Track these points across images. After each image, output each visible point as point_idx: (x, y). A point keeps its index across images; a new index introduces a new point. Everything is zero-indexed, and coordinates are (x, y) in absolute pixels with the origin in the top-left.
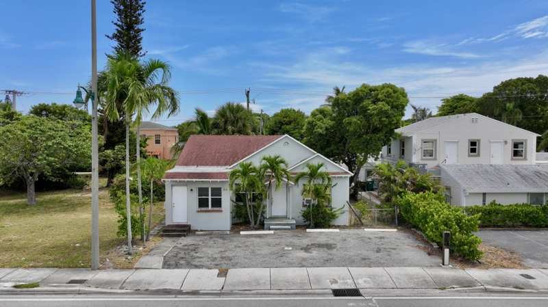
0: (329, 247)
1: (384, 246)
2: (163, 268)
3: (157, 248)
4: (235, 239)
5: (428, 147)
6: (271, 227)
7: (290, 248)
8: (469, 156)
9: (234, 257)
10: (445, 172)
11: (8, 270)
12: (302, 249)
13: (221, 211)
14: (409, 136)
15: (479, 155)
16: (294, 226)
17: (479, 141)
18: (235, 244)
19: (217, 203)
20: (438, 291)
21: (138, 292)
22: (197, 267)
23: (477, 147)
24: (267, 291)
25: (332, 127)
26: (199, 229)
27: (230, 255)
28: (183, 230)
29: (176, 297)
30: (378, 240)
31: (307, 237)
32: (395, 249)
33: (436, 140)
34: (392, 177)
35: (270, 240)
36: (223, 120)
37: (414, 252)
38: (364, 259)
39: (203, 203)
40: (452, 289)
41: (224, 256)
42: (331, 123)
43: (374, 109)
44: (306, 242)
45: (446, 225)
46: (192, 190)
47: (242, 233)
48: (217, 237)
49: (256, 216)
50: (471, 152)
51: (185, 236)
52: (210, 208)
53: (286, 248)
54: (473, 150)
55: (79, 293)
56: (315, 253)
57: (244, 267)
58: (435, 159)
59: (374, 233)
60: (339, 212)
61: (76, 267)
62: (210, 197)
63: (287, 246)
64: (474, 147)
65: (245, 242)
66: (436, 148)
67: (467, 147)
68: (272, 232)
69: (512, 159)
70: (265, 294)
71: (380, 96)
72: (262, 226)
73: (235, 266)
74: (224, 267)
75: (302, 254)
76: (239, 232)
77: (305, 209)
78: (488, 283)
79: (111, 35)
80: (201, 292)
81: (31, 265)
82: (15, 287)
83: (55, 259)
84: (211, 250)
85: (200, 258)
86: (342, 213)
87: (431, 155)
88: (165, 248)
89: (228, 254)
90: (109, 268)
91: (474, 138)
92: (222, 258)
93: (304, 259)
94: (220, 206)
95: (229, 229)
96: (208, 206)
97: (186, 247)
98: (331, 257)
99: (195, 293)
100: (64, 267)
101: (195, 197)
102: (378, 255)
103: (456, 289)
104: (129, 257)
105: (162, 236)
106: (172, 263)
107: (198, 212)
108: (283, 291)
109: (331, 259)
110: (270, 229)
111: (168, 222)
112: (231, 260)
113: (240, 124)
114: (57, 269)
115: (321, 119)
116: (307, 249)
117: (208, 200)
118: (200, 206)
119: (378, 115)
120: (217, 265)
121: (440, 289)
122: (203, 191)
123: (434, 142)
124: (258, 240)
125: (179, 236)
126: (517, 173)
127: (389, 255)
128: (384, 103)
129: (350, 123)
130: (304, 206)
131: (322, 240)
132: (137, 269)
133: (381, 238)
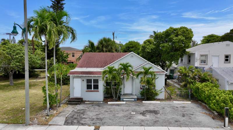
0: (155, 112)
1: (186, 112)
2: (64, 125)
3: (63, 111)
4: (105, 106)
5: (203, 58)
6: (124, 100)
7: (134, 113)
8: (225, 63)
9: (104, 118)
10: (215, 72)
12: (141, 114)
13: (98, 91)
14: (193, 53)
15: (230, 62)
16: (136, 99)
17: (230, 55)
18: (105, 109)
19: (96, 87)
22: (83, 124)
23: (229, 58)
25: (154, 49)
26: (87, 100)
27: (102, 117)
28: (79, 101)
30: (182, 109)
31: (143, 106)
32: (192, 115)
33: (207, 55)
34: (187, 74)
35: (124, 108)
36: (101, 45)
37: (204, 117)
38: (176, 121)
41: (98, 117)
42: (154, 47)
43: (176, 39)
44: (143, 109)
45: (224, 103)
46: (83, 80)
47: (109, 103)
48: (96, 105)
49: (116, 93)
51: (79, 104)
52: (93, 89)
53: (132, 113)
54: (227, 60)
56: (148, 117)
57: (109, 126)
58: (207, 65)
59: (179, 104)
60: (159, 92)
61: (18, 123)
62: (93, 84)
63: (133, 111)
64: (227, 58)
65: (110, 109)
66: (207, 59)
67: (223, 58)
68: (124, 103)
71: (179, 33)
72: (119, 99)
73: (103, 124)
74: (98, 125)
75: (141, 117)
76: (107, 102)
77: (142, 90)
79: (50, 6)
83: (9, 118)
84: (92, 113)
85: (86, 118)
86: (161, 93)
87: (205, 63)
88: (68, 112)
89: (101, 116)
90: (35, 124)
91: (227, 54)
92: (97, 119)
93: (142, 121)
94: (98, 88)
95: (102, 100)
96: (92, 89)
97: (79, 111)
98: (158, 119)
100: (11, 123)
101: (85, 84)
102: (184, 118)
104: (47, 118)
105: (68, 104)
106: (70, 121)
107: (87, 91)
109: (158, 121)
110: (123, 101)
111: (71, 97)
112: (102, 120)
113: (109, 47)
114: (7, 124)
115: (148, 45)
116: (143, 114)
118: (88, 88)
119: (178, 42)
120: (94, 123)
122: (89, 81)
123: (206, 56)
124: (117, 107)
125: (77, 104)
127: (190, 119)
128: (181, 36)
129: (163, 47)
130: (141, 89)
131: (151, 108)
132: (50, 125)
133: (183, 107)
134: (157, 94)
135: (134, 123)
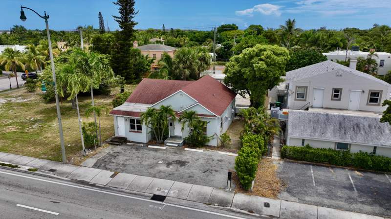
0: (183, 164)
1: (213, 168)
2: (92, 167)
4: (142, 150)
5: (301, 91)
6: (167, 144)
7: (162, 162)
8: (332, 99)
11: (32, 159)
12: (167, 164)
13: (141, 132)
15: (340, 100)
16: (180, 145)
17: (341, 89)
18: (139, 154)
19: (140, 128)
20: (205, 205)
21: (72, 181)
22: (106, 169)
24: (124, 190)
26: (131, 141)
27: (128, 163)
28: (122, 141)
29: (84, 187)
30: (217, 162)
31: (180, 154)
32: (217, 171)
33: (307, 87)
35: (158, 154)
38: (190, 177)
39: (132, 127)
40: (213, 206)
41: (125, 163)
44: (176, 158)
46: (126, 120)
47: (149, 146)
48: (134, 148)
50: (334, 97)
51: (120, 145)
52: (136, 130)
53: (160, 162)
54: (336, 96)
55: (50, 177)
56: (170, 168)
57: (127, 173)
58: (305, 100)
59: (222, 156)
60: (211, 138)
61: (58, 161)
63: (163, 160)
64: (337, 93)
65: (144, 154)
66: (306, 92)
67: (331, 93)
68: (164, 148)
69: (367, 104)
70: (122, 192)
72: (162, 144)
73: (124, 171)
74: (119, 171)
75: (163, 168)
78: (236, 206)
80: (97, 185)
81: (42, 157)
82: (29, 170)
83: (54, 155)
84: (123, 157)
85: (113, 163)
86: (213, 139)
87: (303, 98)
88: (103, 154)
90: (70, 163)
91: (337, 87)
92: (123, 164)
93: (160, 172)
94: (141, 129)
95: (146, 143)
96: (135, 129)
97: (114, 154)
98: (175, 172)
99: (94, 185)
100: (53, 160)
101: (128, 124)
102: (202, 174)
103: (215, 206)
104: (83, 158)
105: (110, 144)
106: (99, 164)
107: (130, 131)
108: (131, 192)
109: (174, 174)
110: (165, 146)
111: (116, 135)
112: (125, 166)
114: (49, 161)
116: (170, 164)
117: (135, 126)
118: (131, 128)
120: (116, 169)
121: (207, 204)
122: (132, 121)
123: (306, 88)
125: (117, 145)
126: (340, 124)
127: (208, 176)
131: (186, 158)
132: (81, 166)
133: (221, 161)
134: (209, 141)
135: (150, 174)
